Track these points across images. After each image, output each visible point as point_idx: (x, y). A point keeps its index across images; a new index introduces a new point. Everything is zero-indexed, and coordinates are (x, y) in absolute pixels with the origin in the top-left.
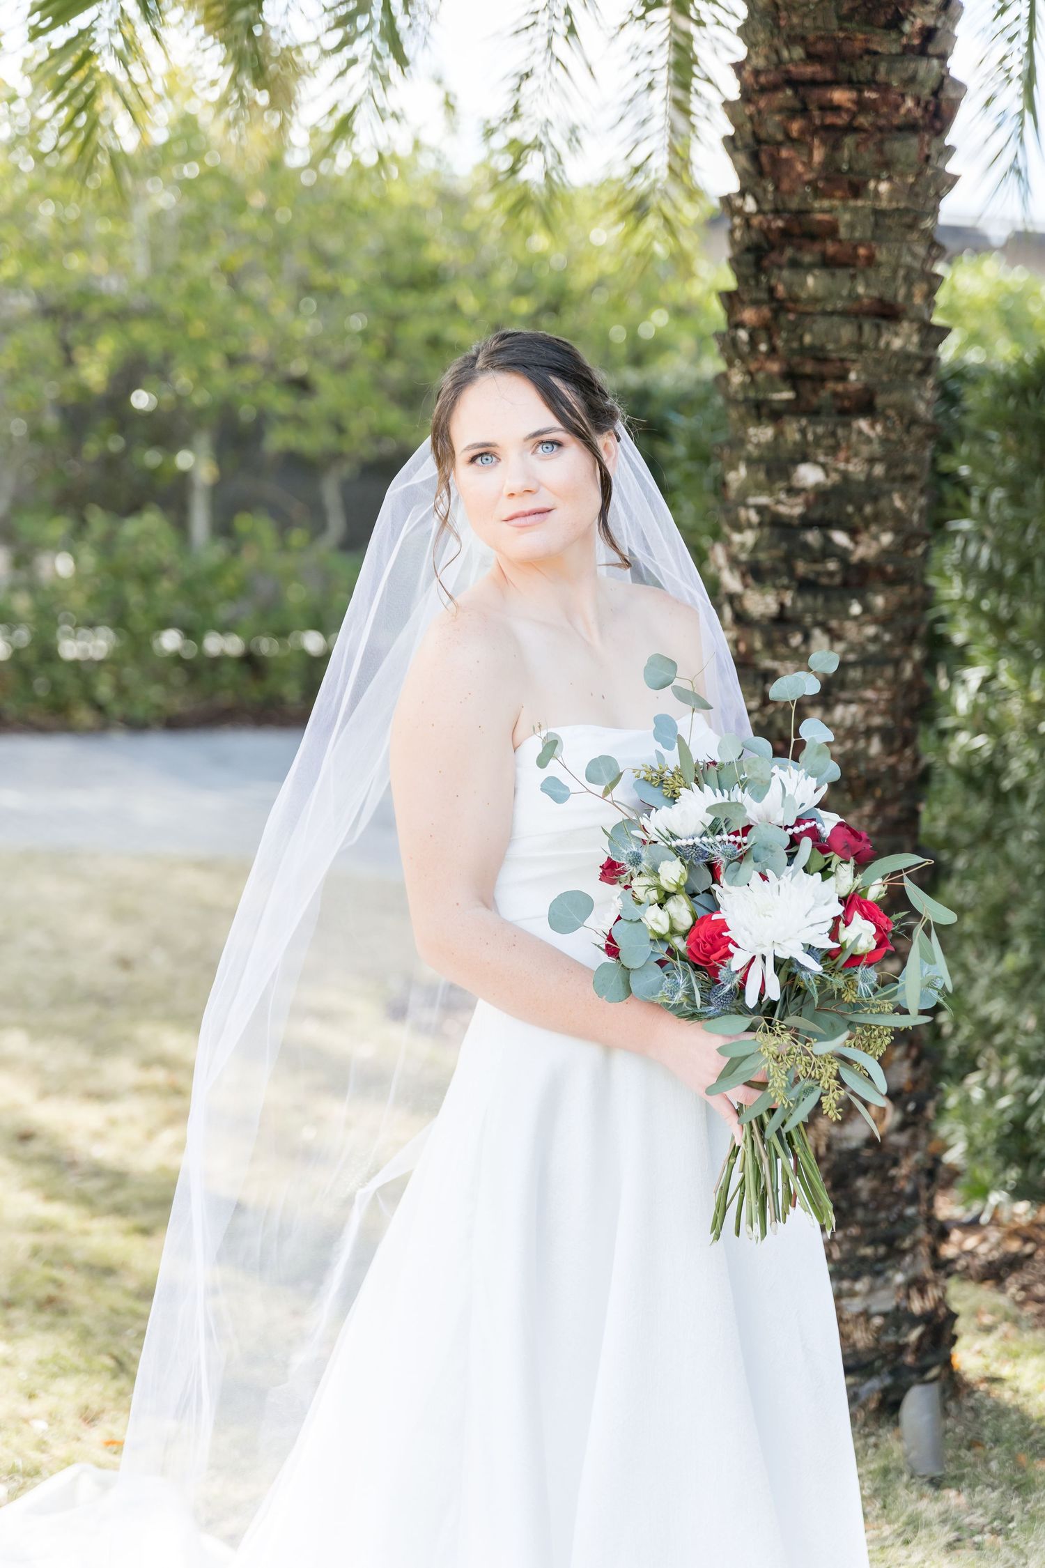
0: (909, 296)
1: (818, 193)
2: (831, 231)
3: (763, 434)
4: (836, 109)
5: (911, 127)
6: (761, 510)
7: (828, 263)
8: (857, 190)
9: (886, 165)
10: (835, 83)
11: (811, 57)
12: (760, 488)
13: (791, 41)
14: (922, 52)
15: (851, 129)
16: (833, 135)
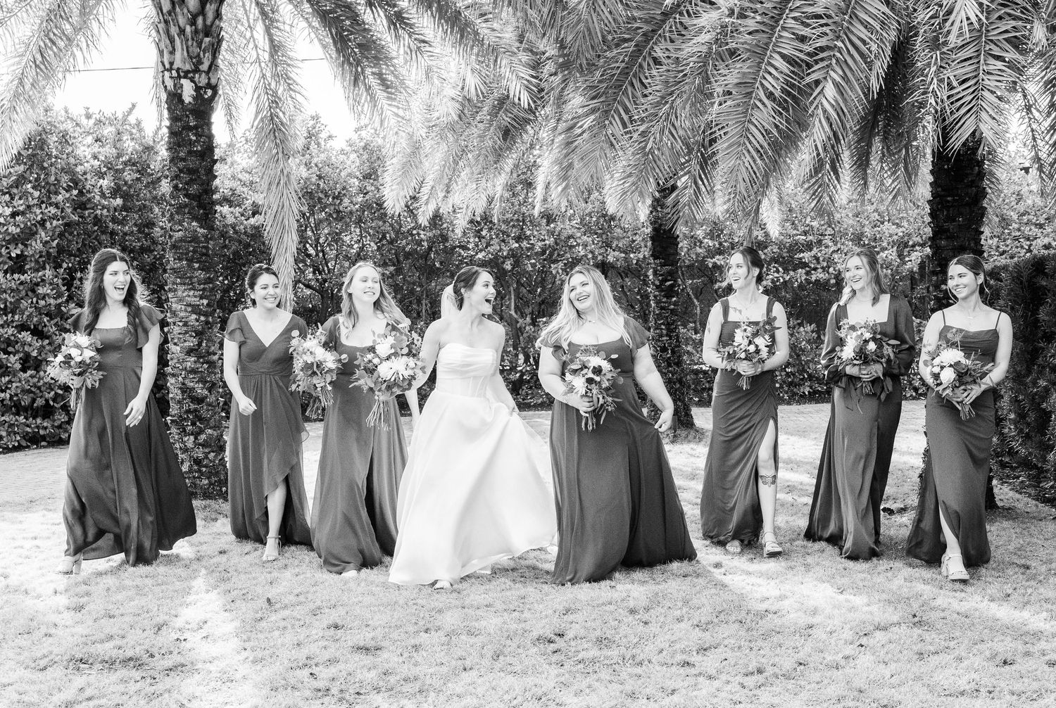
0: (969, 244)
1: (945, 222)
2: (948, 230)
3: (934, 278)
4: (948, 202)
5: (968, 204)
6: (934, 296)
7: (947, 238)
8: (954, 220)
9: (961, 214)
10: (949, 196)
11: (943, 190)
12: (935, 291)
13: (938, 187)
14: (971, 187)
15: (952, 206)
16: (948, 208)
